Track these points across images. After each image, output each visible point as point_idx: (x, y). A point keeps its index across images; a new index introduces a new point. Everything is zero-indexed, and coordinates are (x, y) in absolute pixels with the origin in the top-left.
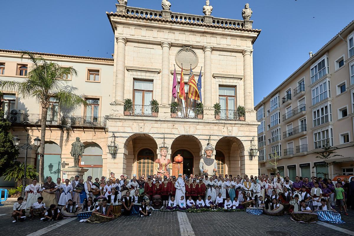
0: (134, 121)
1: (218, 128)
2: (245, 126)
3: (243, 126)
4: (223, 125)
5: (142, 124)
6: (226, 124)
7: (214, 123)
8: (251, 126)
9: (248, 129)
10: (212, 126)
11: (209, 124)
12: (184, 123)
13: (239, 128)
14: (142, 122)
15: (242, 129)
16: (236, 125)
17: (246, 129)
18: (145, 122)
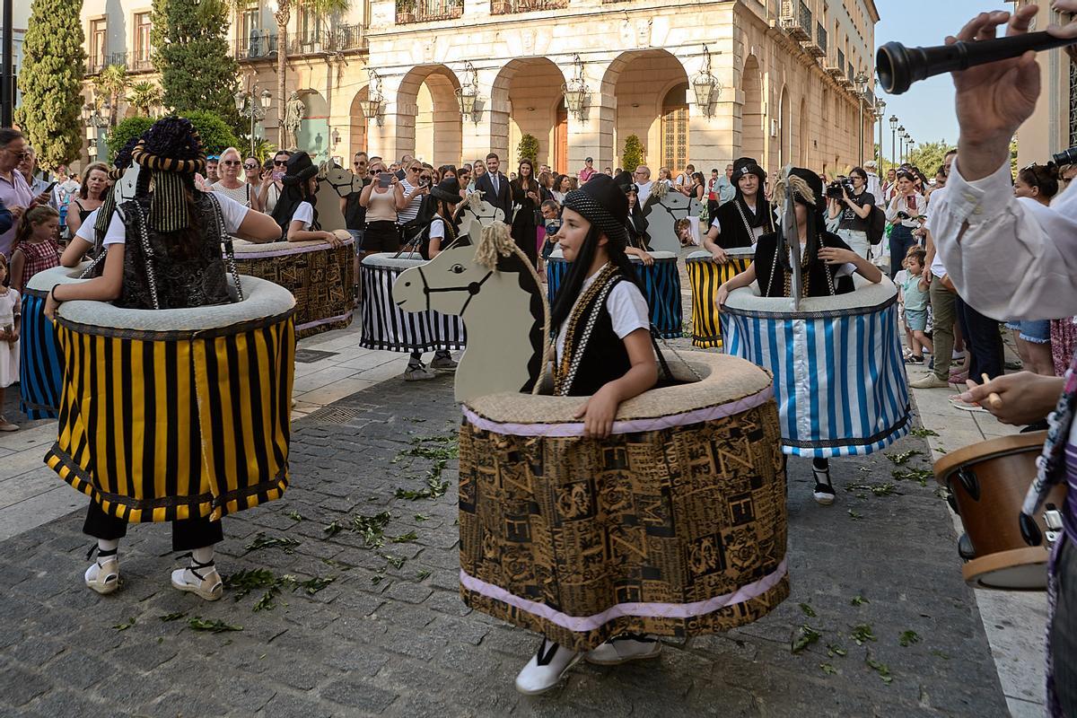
0: (414, 35)
1: (610, 28)
2: (692, 9)
3: (683, 10)
4: (624, 16)
5: (429, 42)
6: (630, 11)
7: (596, 15)
8: (710, 8)
9: (700, 17)
10: (592, 22)
11: (583, 19)
12: (521, 25)
13: (674, 19)
14: (430, 34)
15: (680, 20)
16: (662, 12)
17: (695, 18)
18: (435, 34)
